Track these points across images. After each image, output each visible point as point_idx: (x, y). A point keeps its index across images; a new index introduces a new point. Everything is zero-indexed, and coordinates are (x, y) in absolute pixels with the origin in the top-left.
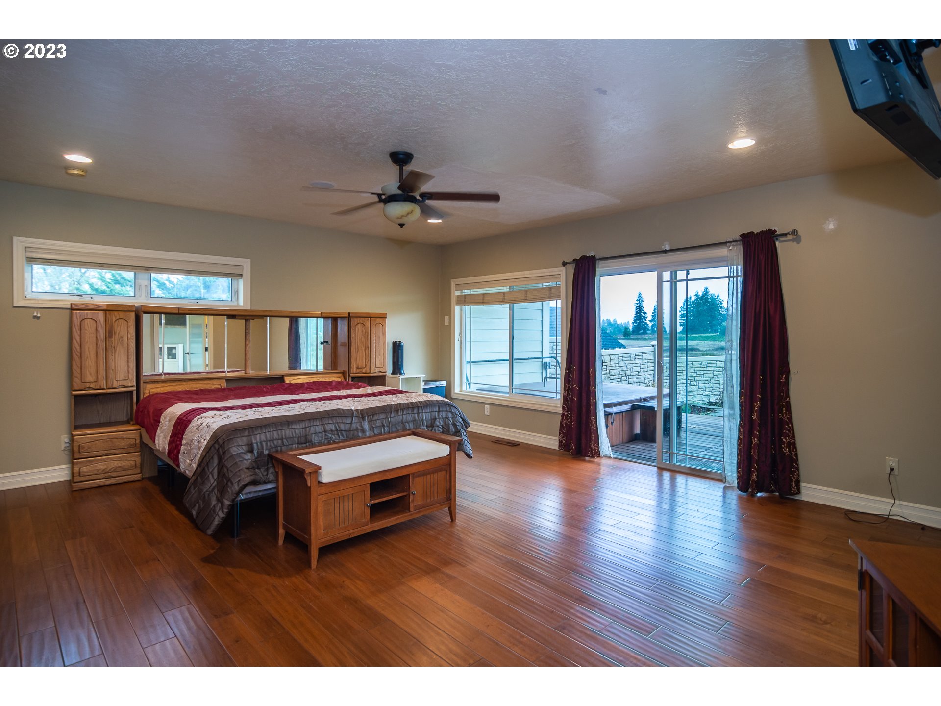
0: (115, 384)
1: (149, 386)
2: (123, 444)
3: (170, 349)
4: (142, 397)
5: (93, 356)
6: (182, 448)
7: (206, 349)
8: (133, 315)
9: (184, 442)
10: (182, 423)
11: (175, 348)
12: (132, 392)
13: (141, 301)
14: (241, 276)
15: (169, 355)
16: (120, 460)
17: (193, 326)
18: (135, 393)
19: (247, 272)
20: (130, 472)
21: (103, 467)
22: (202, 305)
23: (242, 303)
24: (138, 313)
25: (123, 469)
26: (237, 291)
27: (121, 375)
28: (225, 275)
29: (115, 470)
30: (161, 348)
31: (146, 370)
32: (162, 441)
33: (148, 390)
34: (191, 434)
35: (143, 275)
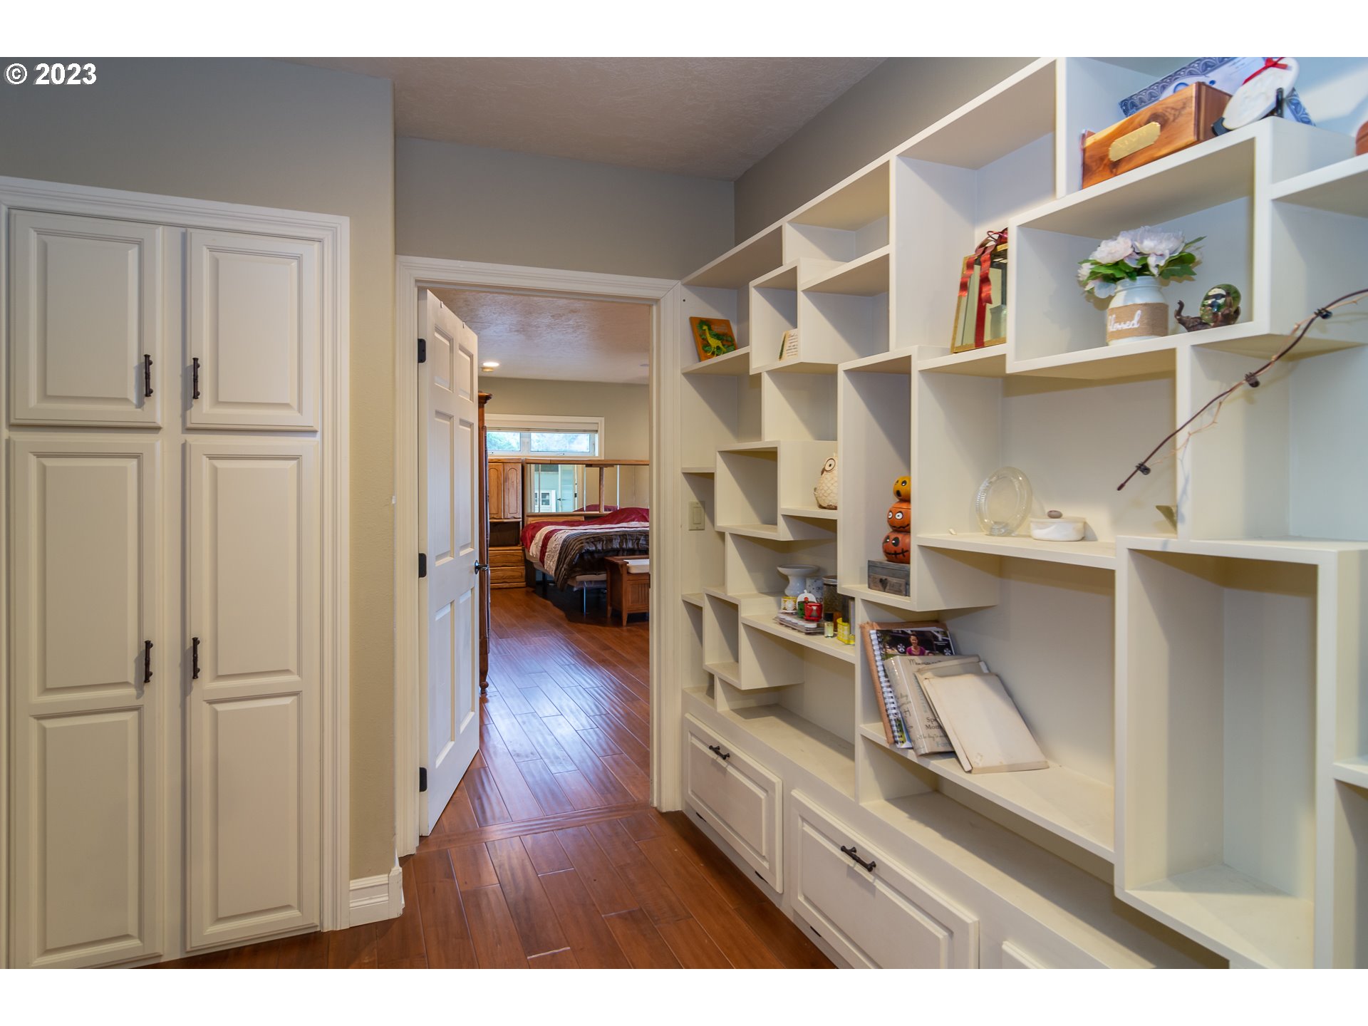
0: (509, 516)
1: (530, 519)
2: (514, 559)
3: (544, 495)
4: (525, 525)
5: (495, 495)
6: (547, 554)
7: (576, 495)
8: (520, 465)
9: (548, 550)
10: (547, 538)
11: (548, 494)
12: (519, 522)
13: (524, 455)
14: (597, 431)
15: (543, 501)
16: (513, 570)
17: (564, 472)
18: (521, 523)
19: (602, 428)
20: (518, 580)
21: (502, 575)
22: (568, 456)
23: (597, 454)
24: (524, 466)
25: (513, 577)
26: (594, 444)
27: (513, 510)
28: (585, 431)
29: (509, 577)
30: (536, 494)
31: (528, 511)
32: (534, 550)
33: (530, 521)
34: (551, 545)
35: (526, 434)
